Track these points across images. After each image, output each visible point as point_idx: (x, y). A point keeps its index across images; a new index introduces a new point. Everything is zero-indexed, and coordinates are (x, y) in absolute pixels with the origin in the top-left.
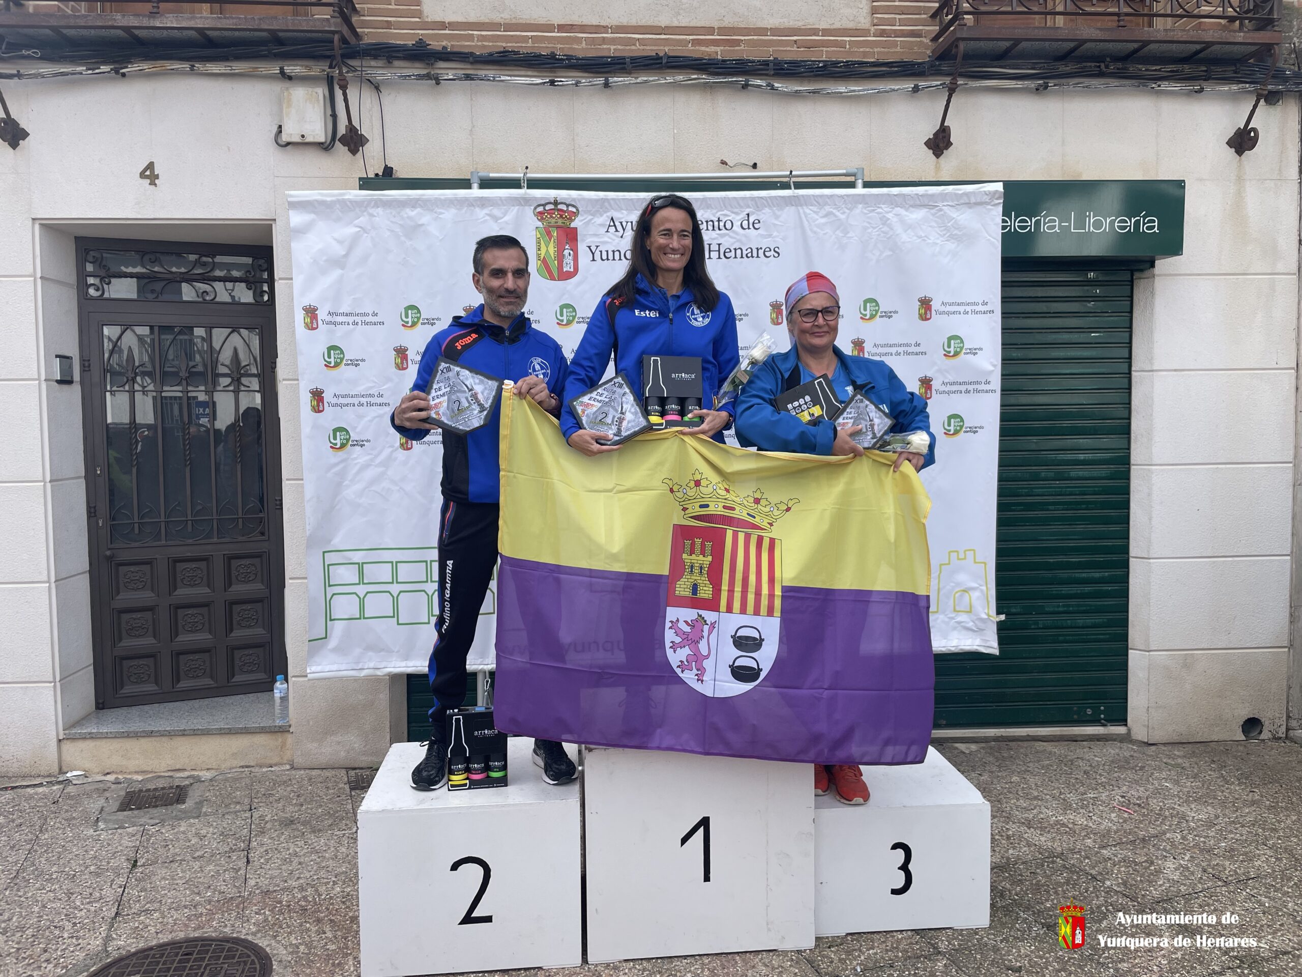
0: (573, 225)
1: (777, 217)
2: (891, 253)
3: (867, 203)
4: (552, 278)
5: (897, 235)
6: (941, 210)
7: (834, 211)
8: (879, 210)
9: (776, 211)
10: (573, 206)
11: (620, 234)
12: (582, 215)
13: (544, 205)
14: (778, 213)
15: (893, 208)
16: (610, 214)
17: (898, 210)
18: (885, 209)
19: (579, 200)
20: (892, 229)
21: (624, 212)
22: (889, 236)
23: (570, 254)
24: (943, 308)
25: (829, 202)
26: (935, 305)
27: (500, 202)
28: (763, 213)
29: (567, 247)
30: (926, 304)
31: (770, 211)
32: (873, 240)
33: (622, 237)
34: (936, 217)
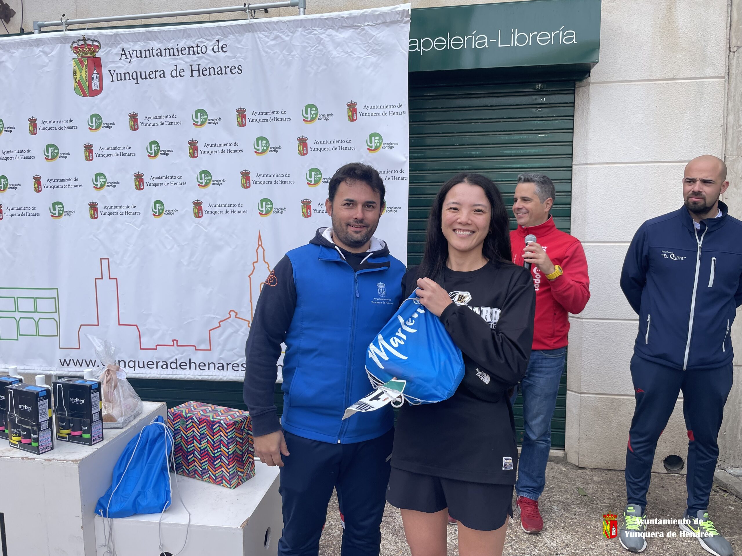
0: (97, 55)
1: (239, 42)
2: (326, 67)
3: (305, 27)
4: (85, 95)
5: (329, 52)
6: (363, 29)
7: (280, 34)
8: (315, 32)
9: (238, 37)
10: (97, 41)
11: (128, 60)
12: (103, 48)
13: (77, 42)
14: (240, 38)
15: (326, 30)
16: (121, 46)
17: (330, 31)
18: (320, 31)
19: (100, 37)
20: (325, 47)
21: (131, 43)
22: (322, 53)
23: (97, 76)
24: (365, 111)
25: (277, 28)
26: (359, 108)
27: (48, 42)
28: (229, 39)
29: (95, 72)
30: (352, 107)
31: (234, 37)
32: (311, 57)
33: (130, 62)
34: (361, 36)
